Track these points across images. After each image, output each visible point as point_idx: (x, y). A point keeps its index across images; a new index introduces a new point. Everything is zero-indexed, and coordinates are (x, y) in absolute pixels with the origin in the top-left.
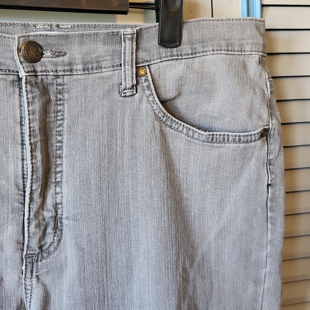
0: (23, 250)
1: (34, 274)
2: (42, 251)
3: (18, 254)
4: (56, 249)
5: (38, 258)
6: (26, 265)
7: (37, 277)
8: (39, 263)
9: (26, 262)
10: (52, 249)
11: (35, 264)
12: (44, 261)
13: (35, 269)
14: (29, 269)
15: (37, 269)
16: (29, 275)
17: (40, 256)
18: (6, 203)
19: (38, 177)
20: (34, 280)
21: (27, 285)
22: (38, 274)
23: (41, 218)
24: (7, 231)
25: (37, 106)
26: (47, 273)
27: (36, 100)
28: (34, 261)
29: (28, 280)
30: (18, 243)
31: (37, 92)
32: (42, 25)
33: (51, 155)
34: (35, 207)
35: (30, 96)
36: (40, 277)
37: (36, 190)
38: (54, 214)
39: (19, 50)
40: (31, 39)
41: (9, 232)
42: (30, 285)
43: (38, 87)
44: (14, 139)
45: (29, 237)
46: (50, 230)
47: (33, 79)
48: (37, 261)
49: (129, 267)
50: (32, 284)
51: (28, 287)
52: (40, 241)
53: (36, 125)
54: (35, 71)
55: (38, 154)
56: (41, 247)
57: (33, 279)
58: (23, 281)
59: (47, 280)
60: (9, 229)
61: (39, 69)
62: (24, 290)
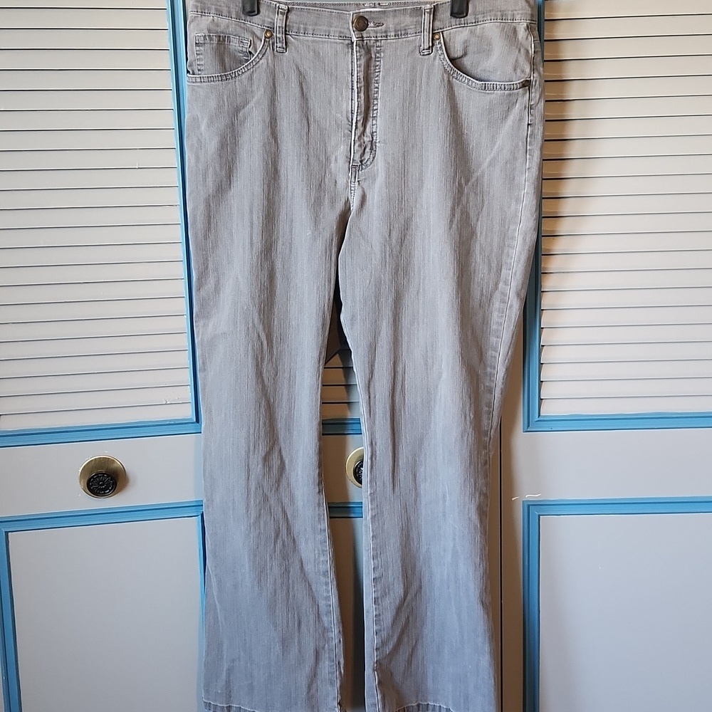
0: (350, 162)
1: (356, 179)
2: (362, 164)
3: (347, 165)
4: (371, 163)
5: (359, 168)
6: (352, 173)
7: (358, 181)
8: (360, 172)
9: (352, 171)
10: (368, 163)
11: (357, 172)
12: (363, 171)
13: (357, 176)
14: (353, 176)
16: (353, 180)
17: (361, 167)
18: (340, 130)
19: (361, 112)
20: (357, 183)
21: (352, 187)
23: (362, 141)
24: (340, 149)
25: (363, 61)
26: (365, 179)
27: (362, 57)
28: (356, 170)
29: (352, 183)
30: (347, 157)
31: (363, 52)
32: (368, 4)
33: (370, 97)
34: (359, 132)
35: (358, 54)
36: (360, 182)
37: (360, 120)
38: (371, 139)
39: (353, 23)
40: (361, 14)
43: (364, 49)
44: (347, 85)
45: (354, 153)
46: (368, 150)
47: (361, 43)
49: (421, 180)
50: (355, 186)
51: (352, 189)
52: (361, 157)
53: (361, 75)
54: (362, 37)
55: (362, 95)
56: (361, 161)
58: (349, 184)
59: (365, 185)
61: (365, 36)
62: (350, 190)
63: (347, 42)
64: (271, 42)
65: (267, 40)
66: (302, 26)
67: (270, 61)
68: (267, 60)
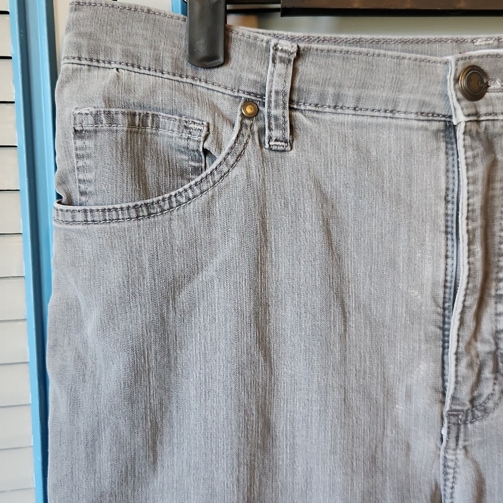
0: (443, 403)
1: (461, 443)
2: (473, 407)
3: (437, 408)
4: (496, 405)
5: (467, 417)
6: (449, 428)
7: (465, 448)
8: (469, 426)
9: (449, 423)
10: (490, 404)
11: (462, 426)
12: (477, 423)
13: (462, 435)
14: (453, 435)
15: (465, 435)
16: (452, 444)
17: (470, 414)
18: (416, 326)
19: (475, 287)
20: (460, 453)
21: (448, 460)
22: (467, 443)
23: (473, 352)
24: (417, 369)
25: (480, 170)
26: (481, 443)
27: (478, 161)
28: (459, 422)
29: (450, 451)
30: (436, 390)
31: (480, 150)
32: (484, 39)
33: (491, 251)
34: (467, 334)
35: (470, 153)
36: (468, 448)
37: (470, 307)
38: (493, 348)
39: (456, 80)
40: (474, 61)
41: (422, 373)
42: (452, 461)
43: (481, 140)
44: (435, 223)
45: (457, 382)
46: (487, 373)
47: (474, 127)
48: (465, 423)
50: (456, 458)
51: (450, 464)
52: (472, 391)
53: (478, 201)
54: (477, 114)
55: (478, 248)
56: (472, 401)
57: (458, 451)
58: (442, 453)
59: (478, 454)
60: (421, 366)
61: (483, 110)
62: (442, 467)
63: (436, 125)
64: (255, 128)
65: (247, 122)
66: (331, 90)
67: (254, 172)
68: (248, 168)
